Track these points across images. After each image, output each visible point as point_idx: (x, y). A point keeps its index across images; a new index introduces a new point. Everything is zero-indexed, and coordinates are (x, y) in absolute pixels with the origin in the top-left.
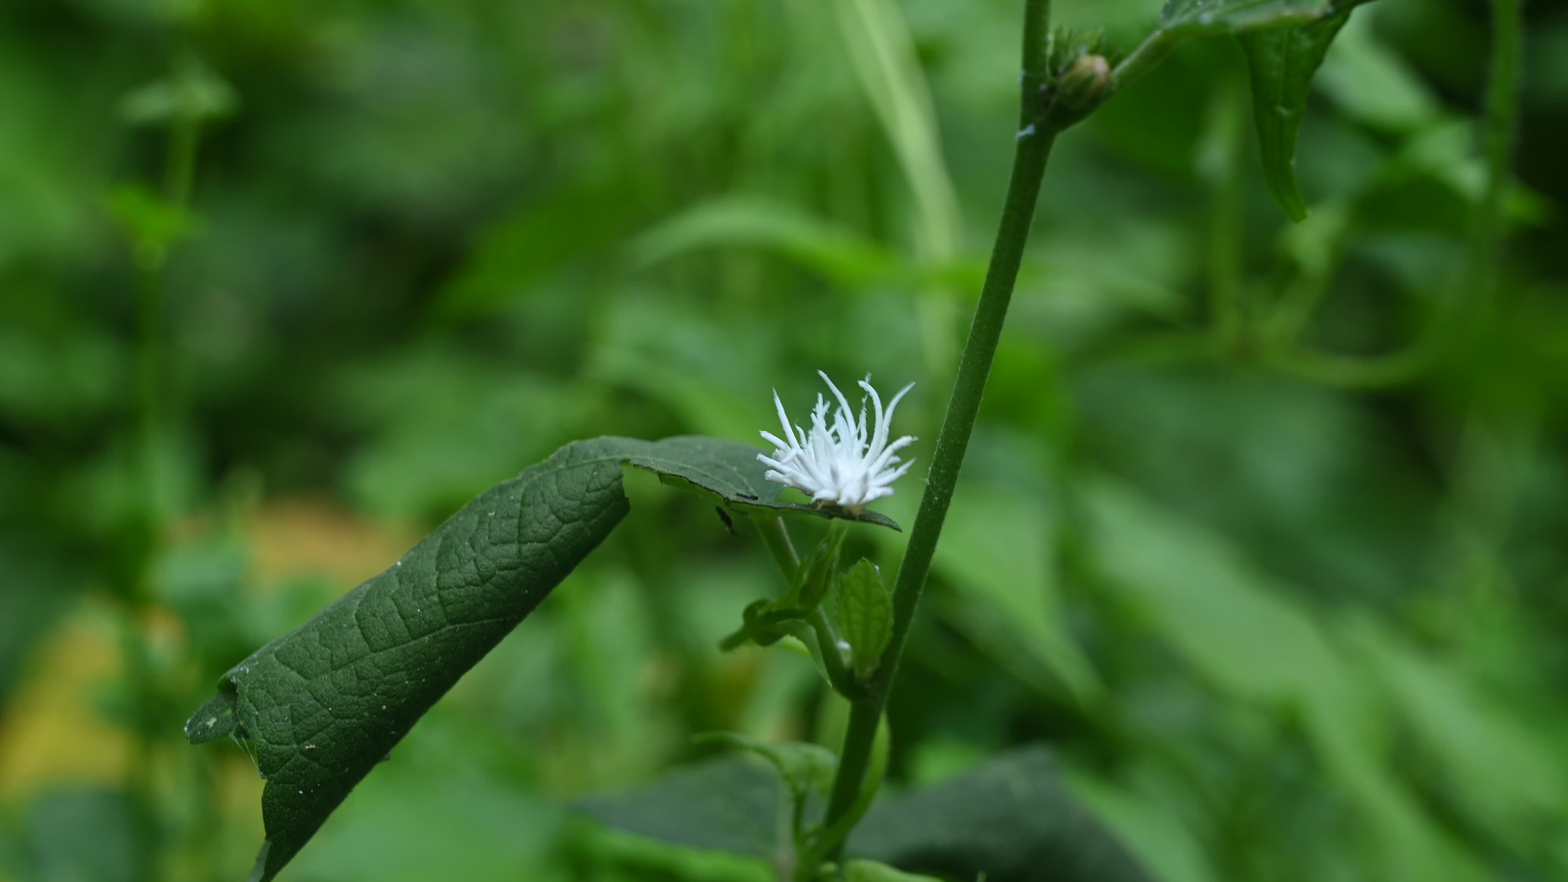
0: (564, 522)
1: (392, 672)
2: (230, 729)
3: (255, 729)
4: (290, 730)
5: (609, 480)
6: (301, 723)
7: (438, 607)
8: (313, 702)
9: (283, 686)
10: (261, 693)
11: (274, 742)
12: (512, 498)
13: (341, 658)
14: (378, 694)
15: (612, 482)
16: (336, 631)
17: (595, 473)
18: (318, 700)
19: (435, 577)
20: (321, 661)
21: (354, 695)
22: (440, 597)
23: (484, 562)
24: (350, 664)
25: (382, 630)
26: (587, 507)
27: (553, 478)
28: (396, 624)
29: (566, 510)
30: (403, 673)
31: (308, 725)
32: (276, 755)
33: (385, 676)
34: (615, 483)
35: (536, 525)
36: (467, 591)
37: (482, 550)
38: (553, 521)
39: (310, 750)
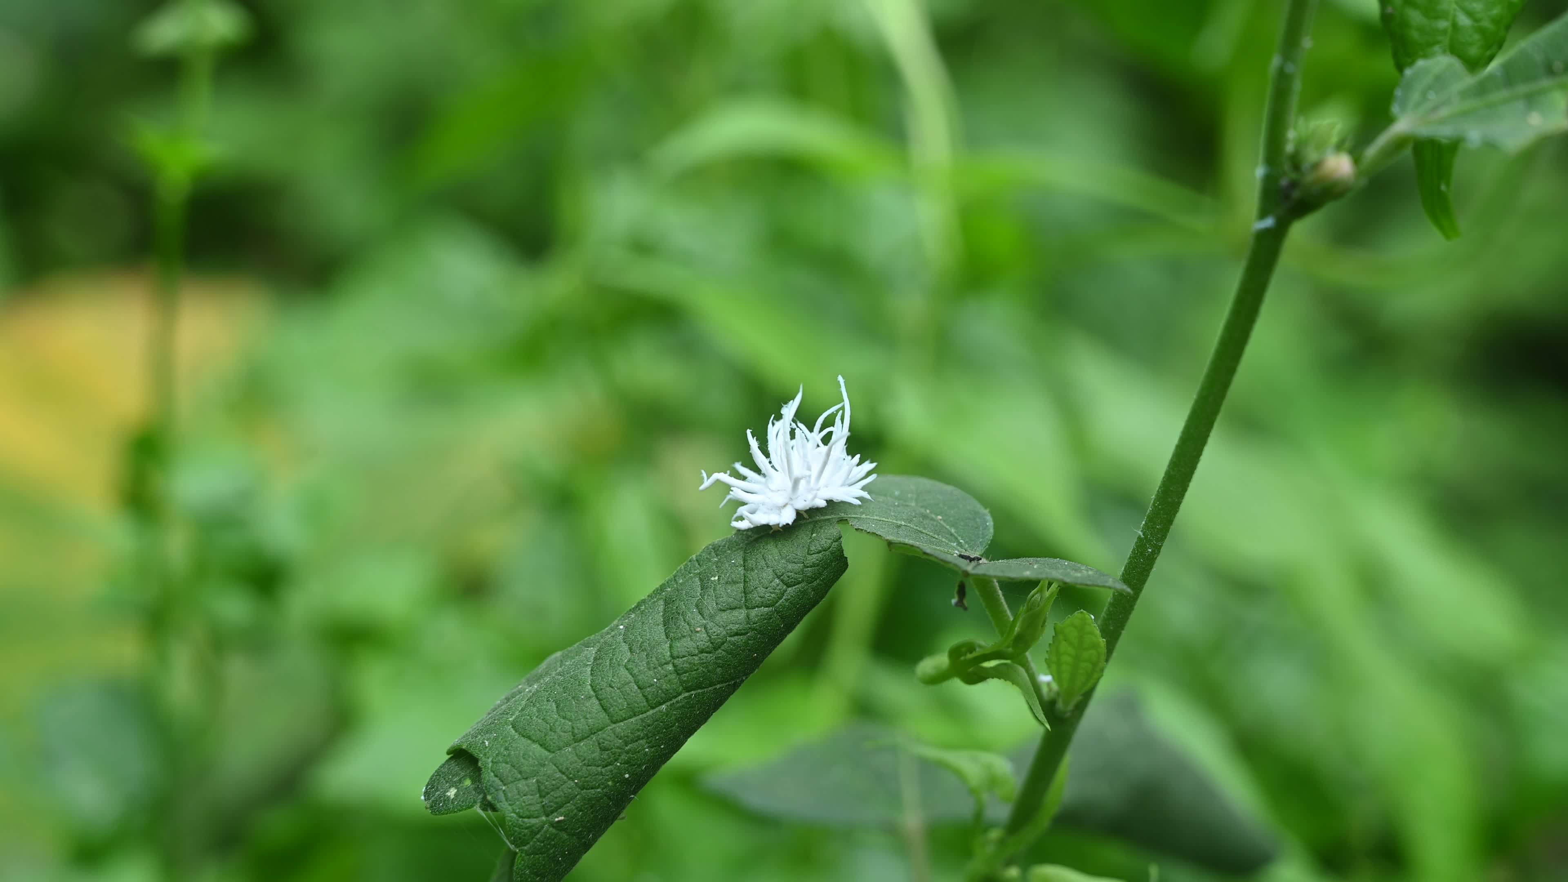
0: (789, 586)
1: (633, 741)
2: (475, 802)
3: (504, 804)
4: (538, 803)
5: (830, 541)
6: (549, 796)
7: (673, 676)
8: (558, 775)
9: (527, 760)
10: (504, 768)
11: (524, 816)
12: (733, 561)
13: (582, 731)
14: (621, 764)
15: (833, 544)
16: (574, 703)
17: (814, 535)
18: (563, 773)
19: (667, 645)
20: (562, 734)
21: (598, 766)
22: (674, 666)
23: (714, 630)
24: (592, 736)
25: (621, 701)
26: (809, 569)
28: (634, 694)
29: (790, 574)
30: (643, 742)
31: (556, 798)
32: (526, 828)
33: (627, 746)
35: (761, 590)
36: (700, 659)
37: (712, 617)
38: (778, 585)
39: (559, 822)
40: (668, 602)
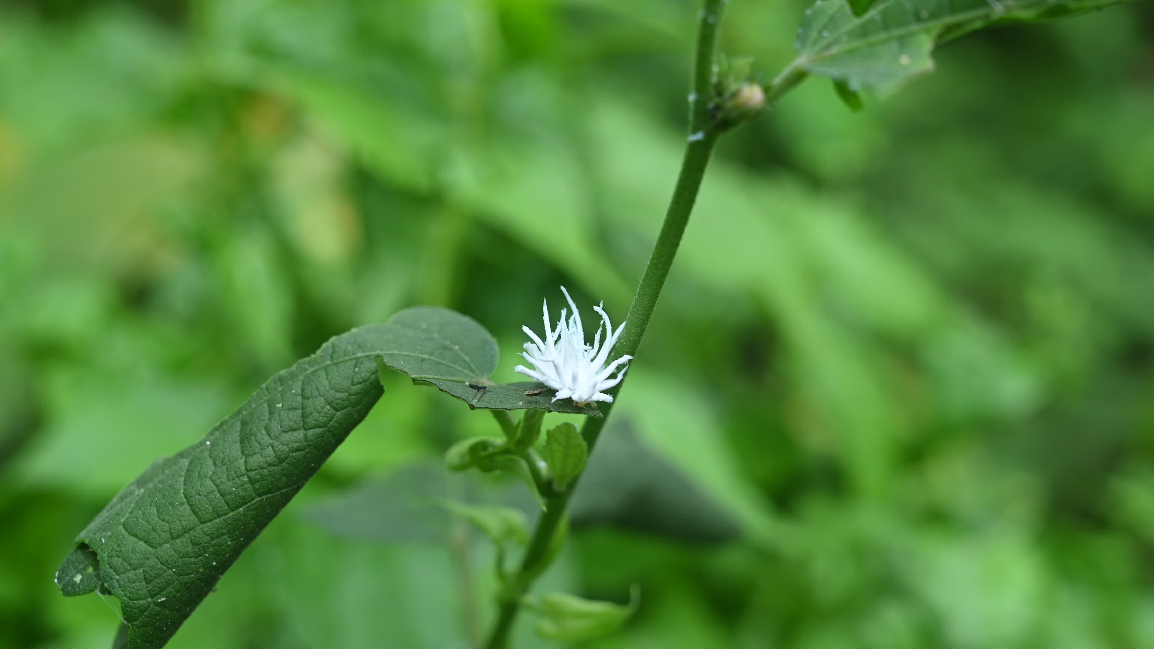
0: (337, 410)
1: (217, 537)
2: (96, 587)
3: (118, 591)
4: (144, 589)
5: (368, 374)
6: (153, 582)
7: (248, 485)
8: (160, 566)
9: (135, 555)
10: (117, 561)
11: (134, 599)
12: (294, 391)
13: (178, 531)
14: (209, 555)
15: (371, 375)
16: (170, 508)
17: (357, 369)
18: (164, 564)
19: (243, 461)
20: (161, 533)
21: (191, 558)
22: (249, 477)
23: (279, 447)
24: (185, 534)
25: (207, 506)
26: (353, 397)
27: (323, 373)
28: (218, 501)
29: (338, 401)
30: (226, 537)
31: (159, 584)
32: (136, 607)
33: (213, 541)
34: (373, 376)
35: (315, 415)
36: (269, 471)
37: (276, 437)
38: (329, 410)
39: (162, 602)
40: (244, 423)
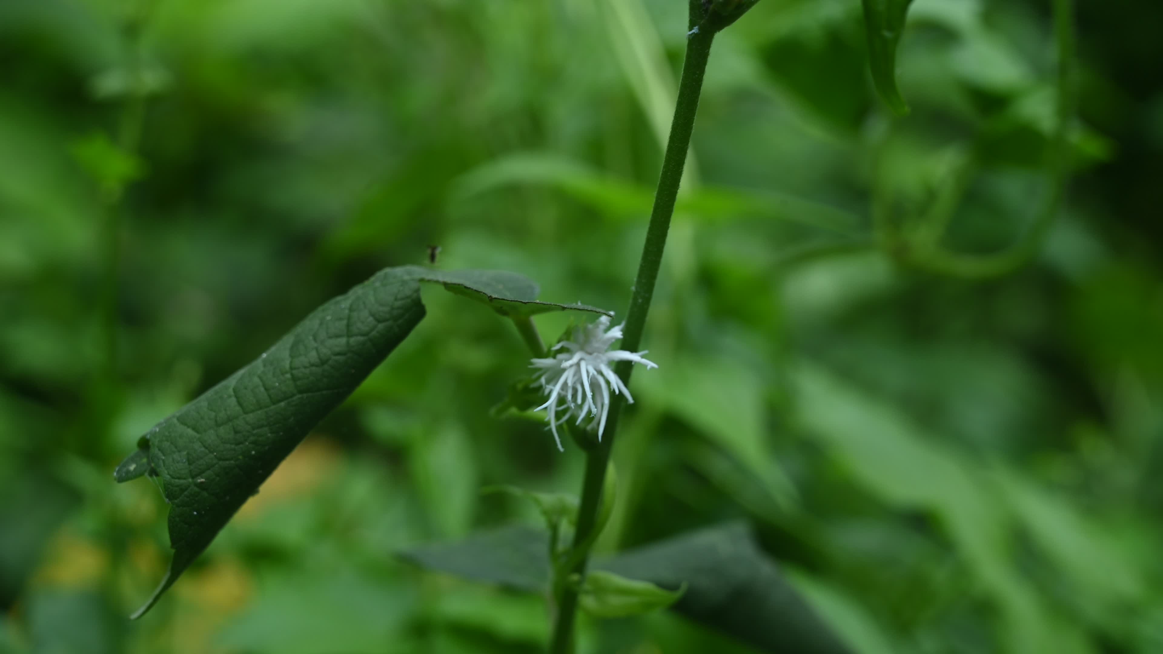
0: (379, 321)
1: (258, 428)
3: (162, 469)
4: (187, 469)
5: (410, 293)
6: (195, 464)
7: (291, 382)
8: (203, 449)
9: (182, 439)
10: (166, 445)
11: (175, 477)
12: (343, 306)
13: (222, 419)
14: (250, 443)
15: (412, 294)
16: (219, 400)
17: (401, 288)
18: (206, 448)
19: (289, 361)
20: (209, 421)
21: (232, 444)
22: (292, 375)
23: (323, 350)
24: (229, 422)
25: (251, 399)
26: (395, 311)
27: (371, 293)
28: (261, 394)
29: (380, 314)
30: (266, 429)
31: (200, 465)
32: (177, 486)
33: (254, 431)
34: (415, 295)
35: (359, 324)
36: (311, 371)
37: (321, 342)
38: (372, 321)
39: (202, 483)
40: (296, 336)
